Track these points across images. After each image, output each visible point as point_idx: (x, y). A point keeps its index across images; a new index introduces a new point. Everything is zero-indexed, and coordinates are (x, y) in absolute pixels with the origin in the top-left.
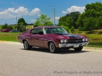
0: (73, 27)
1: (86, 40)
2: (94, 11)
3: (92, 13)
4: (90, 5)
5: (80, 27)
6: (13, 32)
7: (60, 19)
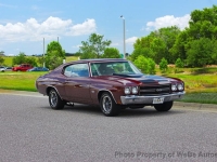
0: (163, 60)
1: (180, 88)
2: (208, 25)
3: (205, 29)
4: (200, 13)
5: (179, 59)
6: (36, 70)
7: (138, 42)
